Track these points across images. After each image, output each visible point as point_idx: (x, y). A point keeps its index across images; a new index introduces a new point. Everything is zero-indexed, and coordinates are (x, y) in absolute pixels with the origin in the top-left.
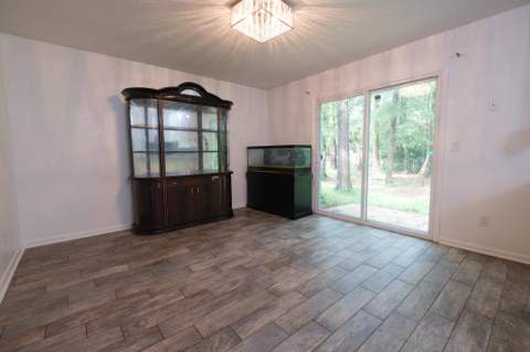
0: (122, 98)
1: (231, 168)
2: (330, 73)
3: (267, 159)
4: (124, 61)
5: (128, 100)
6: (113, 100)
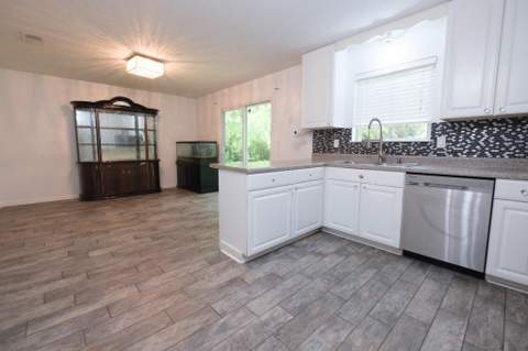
0: (71, 107)
1: (159, 157)
2: (226, 91)
3: (194, 151)
4: (73, 81)
5: (75, 108)
6: (64, 108)
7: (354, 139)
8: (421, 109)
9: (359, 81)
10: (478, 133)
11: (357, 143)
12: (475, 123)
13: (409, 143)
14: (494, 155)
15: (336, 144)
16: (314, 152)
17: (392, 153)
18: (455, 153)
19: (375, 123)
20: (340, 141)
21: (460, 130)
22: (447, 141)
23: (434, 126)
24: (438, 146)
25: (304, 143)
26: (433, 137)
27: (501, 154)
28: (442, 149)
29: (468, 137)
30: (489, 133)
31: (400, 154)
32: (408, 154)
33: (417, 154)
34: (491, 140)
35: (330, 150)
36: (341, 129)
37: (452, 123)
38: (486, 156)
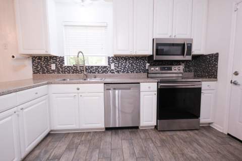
7: (66, 64)
8: (102, 49)
9: (65, 26)
10: (125, 63)
11: (68, 67)
12: (124, 58)
13: (98, 67)
14: (131, 72)
15: (53, 67)
16: (34, 73)
17: (90, 73)
18: (118, 72)
19: (80, 54)
20: (56, 65)
21: (119, 61)
22: (115, 66)
23: (109, 58)
24: (112, 69)
25: (25, 66)
26: (109, 64)
27: (133, 71)
28: (113, 70)
29: (122, 64)
30: (129, 63)
31: (94, 73)
32: (98, 73)
33: (103, 73)
34: (130, 66)
35: (49, 71)
36: (56, 57)
37: (116, 57)
38: (129, 72)
